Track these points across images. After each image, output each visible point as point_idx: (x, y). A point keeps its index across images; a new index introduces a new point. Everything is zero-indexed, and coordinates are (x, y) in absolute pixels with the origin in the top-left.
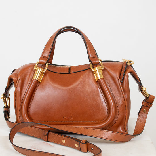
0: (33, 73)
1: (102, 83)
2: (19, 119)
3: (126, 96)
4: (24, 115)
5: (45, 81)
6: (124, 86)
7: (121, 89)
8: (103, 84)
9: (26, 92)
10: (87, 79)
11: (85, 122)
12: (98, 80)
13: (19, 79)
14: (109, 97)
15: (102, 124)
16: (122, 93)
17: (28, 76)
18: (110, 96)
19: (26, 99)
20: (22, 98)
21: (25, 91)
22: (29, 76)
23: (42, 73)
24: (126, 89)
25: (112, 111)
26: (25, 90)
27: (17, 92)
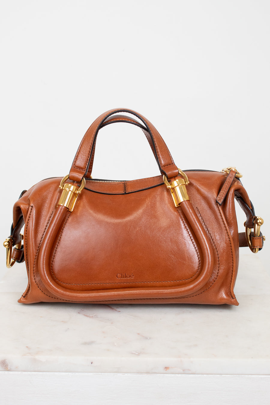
0: (57, 194)
1: (187, 209)
2: (34, 281)
3: (232, 232)
4: (43, 274)
5: (80, 209)
6: (227, 214)
7: (222, 219)
8: (188, 211)
9: (46, 230)
10: (158, 204)
11: (158, 284)
12: (179, 204)
13: (32, 207)
14: (200, 235)
15: (190, 285)
16: (225, 227)
17: (48, 201)
18: (202, 233)
19: (47, 244)
20: (38, 242)
21: (44, 229)
22: (51, 201)
23: (75, 194)
24: (231, 218)
25: (207, 261)
26: (44, 227)
27: (29, 232)
